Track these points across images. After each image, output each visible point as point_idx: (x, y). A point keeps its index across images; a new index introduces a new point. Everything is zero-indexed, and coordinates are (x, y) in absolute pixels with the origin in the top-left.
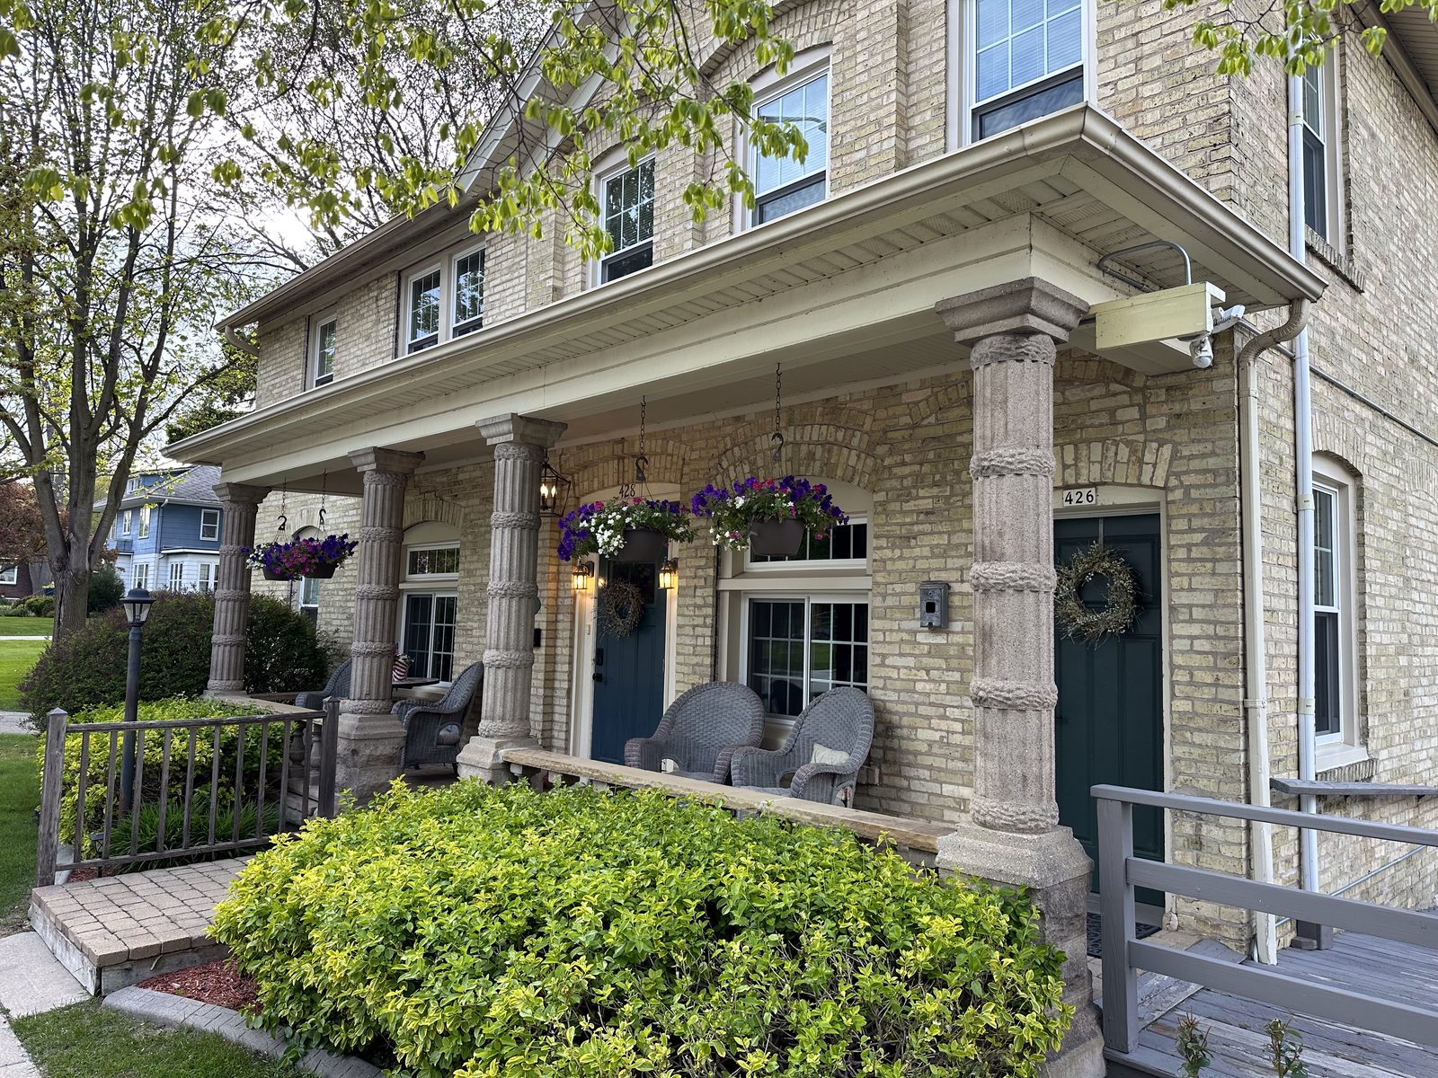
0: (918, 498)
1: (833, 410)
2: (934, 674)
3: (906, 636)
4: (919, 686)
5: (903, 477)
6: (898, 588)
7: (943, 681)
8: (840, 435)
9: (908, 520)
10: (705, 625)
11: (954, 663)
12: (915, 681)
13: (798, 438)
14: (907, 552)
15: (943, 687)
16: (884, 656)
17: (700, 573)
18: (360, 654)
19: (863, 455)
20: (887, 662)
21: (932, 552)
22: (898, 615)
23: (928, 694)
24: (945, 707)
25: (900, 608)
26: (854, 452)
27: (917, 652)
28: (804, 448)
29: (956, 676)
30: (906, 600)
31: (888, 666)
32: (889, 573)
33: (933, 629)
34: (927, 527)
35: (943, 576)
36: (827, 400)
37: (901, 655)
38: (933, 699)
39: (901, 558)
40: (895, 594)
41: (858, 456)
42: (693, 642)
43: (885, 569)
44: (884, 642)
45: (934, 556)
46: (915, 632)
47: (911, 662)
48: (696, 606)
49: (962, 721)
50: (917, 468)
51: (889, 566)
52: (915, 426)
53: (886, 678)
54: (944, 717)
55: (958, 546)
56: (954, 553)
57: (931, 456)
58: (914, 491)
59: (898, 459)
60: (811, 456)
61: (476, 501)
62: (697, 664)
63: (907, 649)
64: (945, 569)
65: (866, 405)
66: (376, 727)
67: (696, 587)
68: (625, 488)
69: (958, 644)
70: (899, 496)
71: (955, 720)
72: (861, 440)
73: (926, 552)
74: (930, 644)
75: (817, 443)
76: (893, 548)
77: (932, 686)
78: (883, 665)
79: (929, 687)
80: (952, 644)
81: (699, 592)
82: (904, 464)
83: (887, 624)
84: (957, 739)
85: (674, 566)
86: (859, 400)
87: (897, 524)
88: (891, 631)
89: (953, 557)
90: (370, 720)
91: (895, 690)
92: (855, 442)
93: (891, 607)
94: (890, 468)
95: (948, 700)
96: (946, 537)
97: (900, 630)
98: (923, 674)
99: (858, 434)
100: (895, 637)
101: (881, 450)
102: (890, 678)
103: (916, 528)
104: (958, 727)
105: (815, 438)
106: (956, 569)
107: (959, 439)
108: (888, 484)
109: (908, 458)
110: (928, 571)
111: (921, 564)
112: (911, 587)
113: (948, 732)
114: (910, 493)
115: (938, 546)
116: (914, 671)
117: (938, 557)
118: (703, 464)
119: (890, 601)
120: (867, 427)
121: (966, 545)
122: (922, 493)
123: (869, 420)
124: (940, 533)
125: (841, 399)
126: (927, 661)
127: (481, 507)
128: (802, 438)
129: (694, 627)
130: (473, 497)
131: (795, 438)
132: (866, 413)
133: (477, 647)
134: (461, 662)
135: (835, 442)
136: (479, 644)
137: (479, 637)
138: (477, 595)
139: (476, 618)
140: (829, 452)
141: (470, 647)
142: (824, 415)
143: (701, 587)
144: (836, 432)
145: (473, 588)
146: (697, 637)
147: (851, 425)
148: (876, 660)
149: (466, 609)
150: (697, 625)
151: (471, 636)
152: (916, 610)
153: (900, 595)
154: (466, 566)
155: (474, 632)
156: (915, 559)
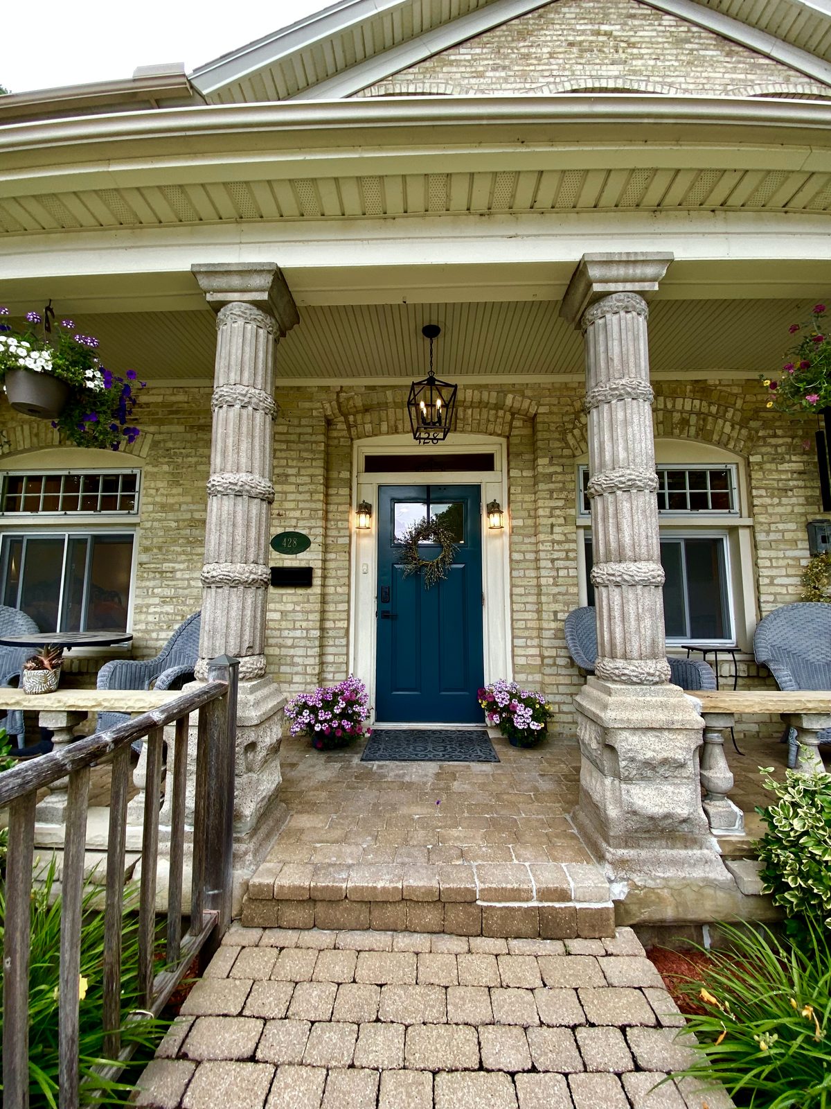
0: (790, 462)
1: (703, 389)
3: (791, 562)
5: (776, 446)
6: (781, 526)
8: (714, 409)
9: (783, 477)
10: (567, 559)
13: (669, 406)
14: (784, 501)
16: (772, 578)
17: (558, 512)
19: (737, 427)
20: (776, 582)
21: (807, 501)
22: (782, 546)
25: (784, 541)
26: (728, 423)
27: (802, 573)
28: (677, 416)
30: (788, 536)
31: (778, 585)
32: (771, 515)
34: (797, 483)
36: (697, 381)
37: (788, 576)
39: (779, 504)
40: (778, 531)
41: (732, 426)
42: (553, 574)
43: (767, 512)
44: (772, 567)
45: (808, 504)
46: (798, 559)
47: (797, 580)
48: (553, 542)
50: (789, 440)
51: (770, 510)
53: (775, 594)
57: (800, 432)
58: (787, 457)
59: (771, 432)
60: (685, 422)
61: (181, 428)
62: (559, 593)
63: (792, 571)
64: (819, 513)
65: (736, 390)
67: (552, 526)
70: (774, 459)
72: (733, 415)
73: (802, 500)
75: (691, 412)
76: (772, 496)
78: (772, 584)
81: (556, 529)
82: (775, 436)
83: (773, 554)
86: (728, 385)
87: (774, 479)
88: (777, 558)
92: (729, 415)
93: (775, 541)
94: (764, 438)
96: (818, 490)
97: (785, 558)
99: (732, 410)
100: (782, 563)
101: (753, 424)
102: (780, 594)
103: (791, 483)
105: (688, 407)
108: (764, 450)
109: (779, 432)
110: (805, 515)
111: (801, 510)
112: (791, 526)
114: (783, 458)
115: (812, 496)
116: (800, 588)
117: (812, 504)
118: (556, 418)
119: (773, 536)
120: (739, 406)
122: (794, 458)
123: (739, 402)
124: (812, 488)
125: (711, 382)
127: (188, 436)
128: (674, 406)
129: (553, 561)
130: (171, 423)
131: (665, 406)
132: (736, 395)
133: (186, 592)
134: (152, 610)
135: (710, 414)
136: (189, 586)
137: (188, 580)
138: (183, 532)
139: (184, 557)
140: (704, 420)
141: (167, 592)
142: (693, 391)
143: (560, 525)
144: (709, 406)
145: (174, 525)
146: (558, 570)
147: (722, 402)
148: (763, 581)
149: (160, 548)
150: (557, 559)
151: (173, 579)
152: (799, 543)
153: (783, 532)
154: (158, 499)
155: (179, 575)
156: (793, 505)
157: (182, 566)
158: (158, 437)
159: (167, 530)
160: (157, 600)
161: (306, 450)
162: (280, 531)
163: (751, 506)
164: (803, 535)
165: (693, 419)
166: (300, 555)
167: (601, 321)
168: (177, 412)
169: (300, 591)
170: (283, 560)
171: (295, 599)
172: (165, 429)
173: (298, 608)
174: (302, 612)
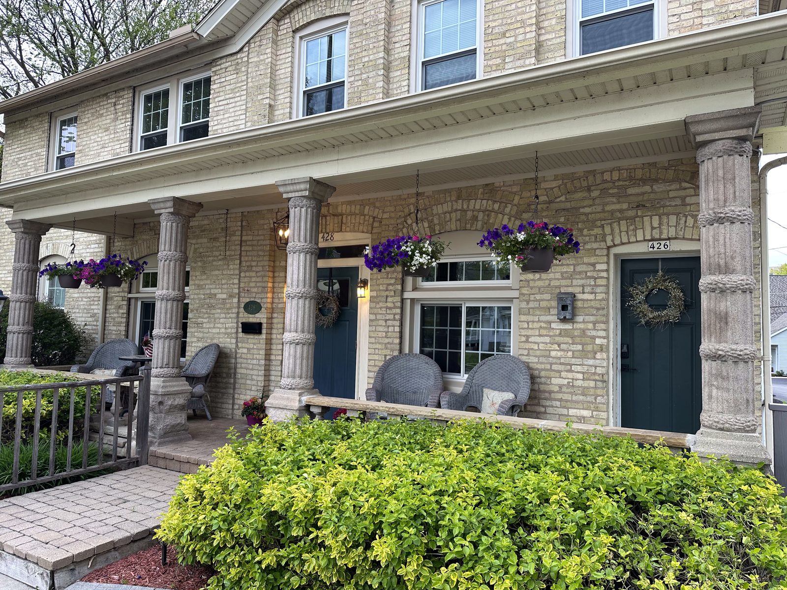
1: (490, 191)
2: (563, 346)
3: (543, 325)
4: (553, 354)
6: (538, 297)
7: (570, 350)
8: (496, 206)
10: (394, 319)
11: (578, 340)
12: (550, 351)
13: (465, 207)
14: (544, 276)
15: (570, 354)
16: (527, 337)
17: (391, 287)
18: (160, 337)
19: (513, 219)
20: (530, 340)
21: (562, 276)
22: (538, 313)
23: (559, 358)
24: (571, 365)
25: (540, 308)
26: (506, 217)
27: (551, 334)
28: (470, 214)
29: (580, 347)
30: (544, 304)
31: (531, 342)
32: (532, 288)
33: (564, 320)
35: (570, 290)
36: (487, 185)
37: (540, 336)
38: (562, 360)
39: (539, 279)
40: (537, 301)
41: (510, 219)
42: (386, 330)
43: (528, 286)
44: (528, 328)
45: (563, 278)
46: (550, 323)
47: (547, 339)
48: (387, 308)
49: (583, 373)
51: (532, 284)
52: (550, 202)
53: (529, 350)
54: (571, 371)
55: (580, 273)
56: (578, 277)
57: (562, 220)
60: (475, 218)
61: (205, 240)
62: (388, 343)
63: (544, 332)
64: (571, 286)
65: (515, 189)
66: (173, 386)
67: (387, 297)
68: (326, 235)
69: (580, 329)
71: (578, 372)
72: (511, 210)
73: (558, 276)
74: (561, 330)
75: (479, 211)
77: (562, 353)
78: (527, 341)
79: (559, 354)
80: (577, 329)
81: (389, 299)
83: (530, 318)
84: (579, 383)
85: (365, 283)
86: (510, 186)
88: (533, 322)
89: (577, 279)
90: (169, 381)
91: (536, 356)
92: (507, 210)
93: (533, 308)
95: (573, 361)
96: (572, 267)
97: (539, 321)
98: (556, 347)
99: (510, 206)
100: (536, 325)
101: (526, 216)
102: (532, 349)
104: (580, 376)
105: (477, 207)
106: (580, 286)
107: (582, 210)
110: (559, 287)
111: (557, 283)
112: (547, 296)
113: (573, 379)
115: (566, 272)
116: (549, 345)
117: (566, 279)
118: (392, 221)
119: (531, 305)
120: (516, 202)
121: (586, 272)
123: (517, 198)
124: (568, 265)
125: (497, 185)
126: (557, 339)
127: (209, 245)
128: (468, 207)
129: (386, 321)
130: (202, 238)
131: (462, 207)
132: (515, 193)
133: (207, 335)
134: (193, 345)
135: (493, 211)
136: (209, 332)
137: (208, 328)
138: (206, 301)
139: (206, 316)
140: (488, 216)
141: (201, 335)
142: (483, 193)
143: (391, 297)
144: (493, 204)
145: (203, 297)
146: (388, 326)
147: (504, 200)
148: (522, 339)
149: (197, 310)
150: (389, 320)
151: (202, 328)
152: (551, 310)
153: (539, 301)
154: (196, 282)
155: (204, 325)
156: (550, 280)
157: (205, 321)
158: (197, 246)
159: (200, 299)
160: (195, 339)
161: (261, 250)
162: (248, 300)
164: (554, 303)
165: (481, 216)
166: (257, 315)
168: (204, 231)
169: (256, 337)
170: (249, 317)
171: (254, 341)
172: (199, 241)
173: (255, 347)
174: (257, 349)
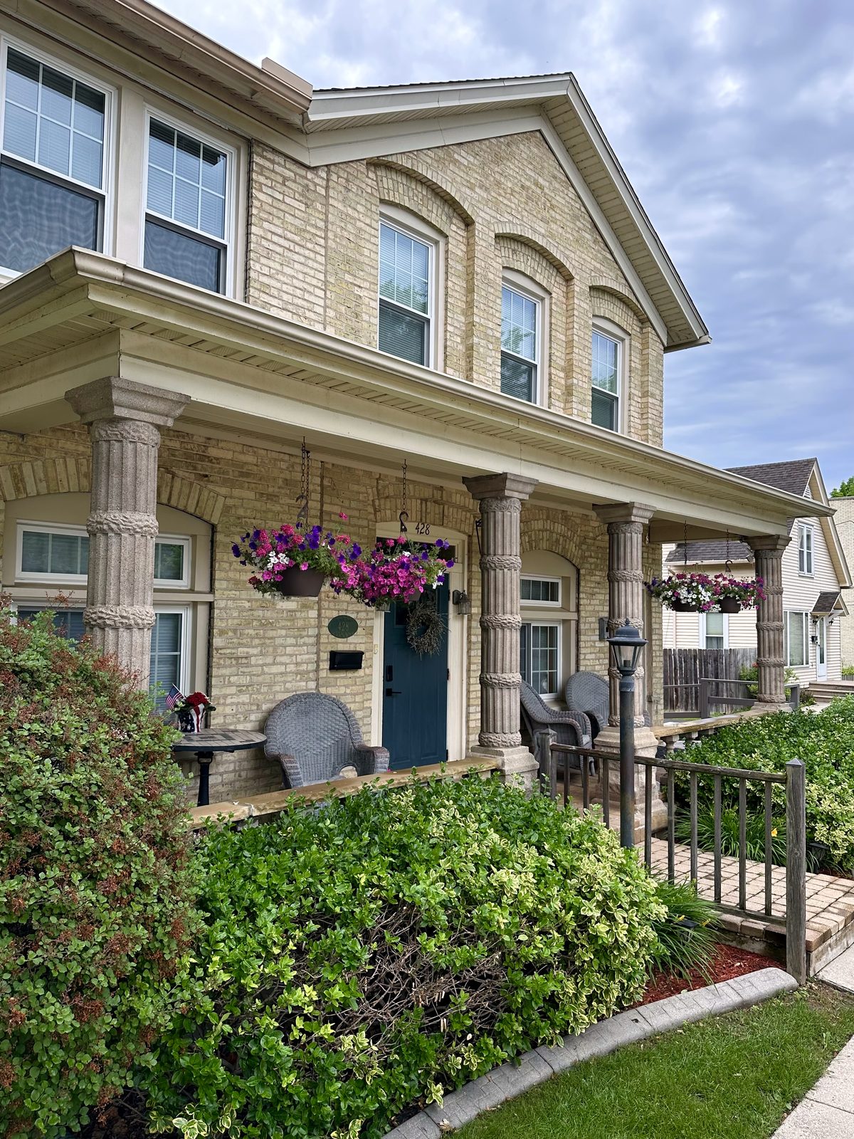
0: (595, 575)
1: (566, 518)
3: (592, 644)
4: (596, 668)
5: (591, 564)
6: (590, 620)
7: (604, 664)
8: (570, 533)
9: (592, 586)
12: (594, 665)
20: (586, 657)
22: (589, 633)
25: (590, 629)
26: (574, 545)
27: (595, 651)
28: (555, 536)
30: (592, 626)
34: (597, 590)
36: (563, 511)
37: (590, 653)
39: (590, 604)
40: (589, 623)
41: (576, 548)
44: (585, 647)
45: (600, 605)
46: (594, 642)
47: (593, 656)
50: (596, 560)
51: (586, 608)
52: (595, 539)
55: (607, 601)
57: (600, 556)
59: (590, 554)
60: (557, 541)
61: (251, 495)
63: (592, 650)
64: (603, 611)
65: (578, 521)
68: (421, 526)
70: (590, 573)
72: (577, 539)
73: (598, 602)
74: (599, 647)
75: (561, 535)
76: (588, 599)
77: (600, 667)
82: (591, 557)
83: (586, 638)
86: (575, 517)
87: (589, 587)
88: (587, 641)
92: (575, 539)
93: (587, 629)
94: (587, 557)
97: (590, 641)
100: (589, 644)
101: (584, 547)
102: (587, 665)
103: (595, 590)
108: (586, 566)
109: (593, 555)
110: (598, 612)
111: (597, 608)
112: (593, 619)
114: (593, 573)
116: (595, 661)
120: (578, 533)
122: (597, 573)
123: (579, 529)
125: (569, 513)
126: (598, 655)
127: (258, 505)
128: (553, 529)
130: (242, 488)
131: (550, 528)
132: (578, 525)
133: (260, 679)
134: (229, 701)
135: (568, 537)
136: (263, 673)
137: (262, 666)
138: (256, 613)
139: (257, 641)
140: (566, 541)
141: (245, 680)
142: (562, 519)
144: (568, 531)
145: (247, 605)
147: (573, 529)
148: (582, 657)
149: (235, 631)
151: (248, 665)
152: (595, 631)
154: (231, 575)
155: (253, 660)
156: (595, 605)
157: (255, 651)
158: (230, 502)
159: (241, 610)
160: (233, 690)
162: (335, 614)
163: (578, 605)
164: (597, 626)
165: (561, 540)
166: (351, 639)
167: (629, 535)
168: (247, 475)
169: (350, 674)
170: (337, 643)
171: (346, 682)
172: (236, 492)
173: (348, 691)
174: (351, 694)
